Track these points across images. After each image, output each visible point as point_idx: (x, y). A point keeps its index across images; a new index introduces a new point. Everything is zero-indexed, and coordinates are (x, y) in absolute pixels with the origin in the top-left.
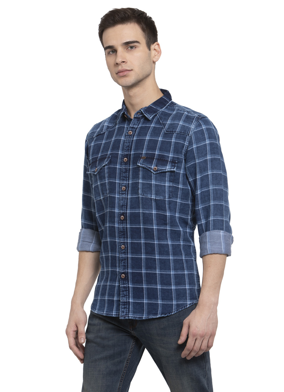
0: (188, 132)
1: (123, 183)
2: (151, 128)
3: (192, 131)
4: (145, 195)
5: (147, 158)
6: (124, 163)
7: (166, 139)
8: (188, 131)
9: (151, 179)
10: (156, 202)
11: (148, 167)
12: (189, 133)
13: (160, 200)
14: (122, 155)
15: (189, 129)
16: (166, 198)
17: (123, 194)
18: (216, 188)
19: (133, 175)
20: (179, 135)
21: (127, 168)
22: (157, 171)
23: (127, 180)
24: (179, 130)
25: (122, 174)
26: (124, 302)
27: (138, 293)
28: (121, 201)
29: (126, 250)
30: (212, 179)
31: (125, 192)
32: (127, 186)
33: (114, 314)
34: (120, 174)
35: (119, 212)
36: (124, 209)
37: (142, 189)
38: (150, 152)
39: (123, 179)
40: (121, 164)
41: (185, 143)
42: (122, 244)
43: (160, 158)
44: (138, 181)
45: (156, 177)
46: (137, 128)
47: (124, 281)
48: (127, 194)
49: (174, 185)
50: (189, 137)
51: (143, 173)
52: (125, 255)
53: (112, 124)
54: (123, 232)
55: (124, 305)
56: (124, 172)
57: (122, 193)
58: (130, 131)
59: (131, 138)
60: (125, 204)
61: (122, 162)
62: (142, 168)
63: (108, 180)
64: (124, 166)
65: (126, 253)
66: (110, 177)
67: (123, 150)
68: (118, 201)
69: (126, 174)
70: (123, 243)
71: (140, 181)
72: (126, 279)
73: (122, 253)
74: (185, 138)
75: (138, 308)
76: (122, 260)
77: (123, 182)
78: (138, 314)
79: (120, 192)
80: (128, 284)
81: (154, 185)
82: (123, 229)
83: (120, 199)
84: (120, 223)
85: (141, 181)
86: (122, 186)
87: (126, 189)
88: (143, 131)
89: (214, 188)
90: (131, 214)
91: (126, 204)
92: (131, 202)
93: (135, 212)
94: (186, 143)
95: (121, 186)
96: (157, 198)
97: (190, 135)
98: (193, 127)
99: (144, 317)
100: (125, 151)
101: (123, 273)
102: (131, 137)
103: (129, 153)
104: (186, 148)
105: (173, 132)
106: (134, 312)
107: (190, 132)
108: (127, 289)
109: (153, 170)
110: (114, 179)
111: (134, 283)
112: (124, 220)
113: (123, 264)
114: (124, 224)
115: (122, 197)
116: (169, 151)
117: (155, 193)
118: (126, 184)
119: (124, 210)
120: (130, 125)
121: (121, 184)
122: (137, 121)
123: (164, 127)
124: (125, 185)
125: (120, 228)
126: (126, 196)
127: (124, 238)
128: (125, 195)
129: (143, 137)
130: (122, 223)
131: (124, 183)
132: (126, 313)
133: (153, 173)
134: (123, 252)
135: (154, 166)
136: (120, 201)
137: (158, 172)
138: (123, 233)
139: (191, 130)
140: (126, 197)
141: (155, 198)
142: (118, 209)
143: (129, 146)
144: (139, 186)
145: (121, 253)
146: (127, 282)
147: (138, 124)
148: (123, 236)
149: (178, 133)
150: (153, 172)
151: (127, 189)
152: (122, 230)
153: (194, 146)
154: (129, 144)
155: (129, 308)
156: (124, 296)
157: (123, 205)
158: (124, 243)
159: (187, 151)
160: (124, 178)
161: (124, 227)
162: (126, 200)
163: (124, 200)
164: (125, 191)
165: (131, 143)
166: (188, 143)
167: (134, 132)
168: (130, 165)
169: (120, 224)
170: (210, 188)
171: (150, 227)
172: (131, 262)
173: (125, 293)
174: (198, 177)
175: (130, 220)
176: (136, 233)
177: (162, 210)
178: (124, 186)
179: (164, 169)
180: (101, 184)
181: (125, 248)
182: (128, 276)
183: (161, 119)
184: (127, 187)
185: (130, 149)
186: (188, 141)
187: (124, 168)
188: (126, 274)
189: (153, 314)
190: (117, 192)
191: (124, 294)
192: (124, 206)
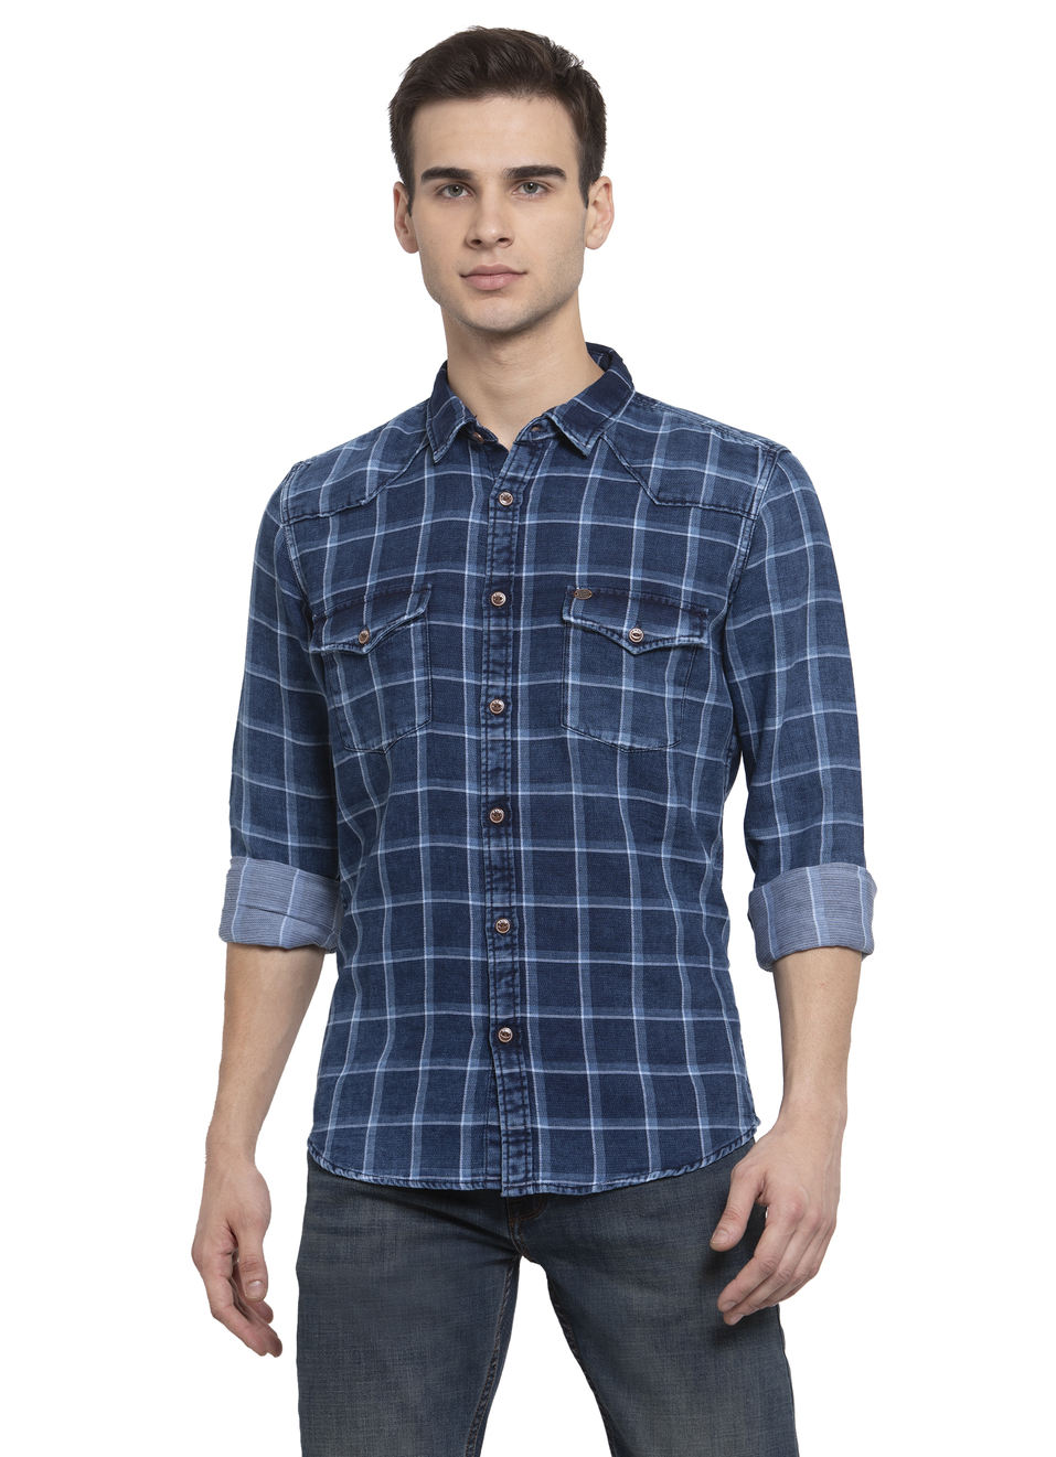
0: (744, 506)
1: (492, 686)
2: (590, 486)
3: (759, 501)
4: (592, 732)
5: (596, 596)
6: (492, 612)
7: (661, 528)
8: (746, 500)
9: (619, 674)
10: (630, 758)
11: (608, 629)
12: (751, 507)
13: (648, 751)
14: (479, 581)
15: (749, 493)
16: (669, 743)
17: (494, 727)
18: (837, 711)
19: (533, 655)
20: (713, 514)
21: (504, 628)
22: (643, 643)
23: (506, 675)
24: (709, 498)
25: (484, 653)
26: (516, 1133)
27: (566, 1096)
28: (490, 754)
29: (513, 937)
30: (821, 679)
31: (501, 720)
32: (511, 697)
33: (463, 1179)
34: (477, 652)
35: (480, 797)
36: (502, 784)
37: (582, 708)
38: (606, 575)
39: (493, 672)
40: (478, 614)
41: (736, 544)
42: (497, 914)
43: (648, 596)
44: (559, 681)
45: (636, 667)
46: (531, 481)
47: (508, 1053)
48: (509, 726)
49: (688, 697)
50: (749, 522)
51: (583, 651)
52: (513, 955)
53: (397, 466)
54: (502, 869)
55: (516, 1143)
56: (495, 647)
57: (489, 722)
58: (504, 491)
59: (513, 520)
60: (505, 766)
61: (484, 605)
62: (580, 632)
63: (425, 674)
64: (491, 623)
65: (514, 946)
66: (431, 663)
67: (481, 560)
68: (474, 753)
69: (504, 652)
70: (504, 909)
71: (570, 682)
72: (518, 1045)
73: (499, 948)
74: (737, 527)
75: (571, 1151)
76: (502, 975)
77: (490, 683)
78: (572, 1176)
79: (483, 721)
80: (528, 1066)
81: (631, 697)
82: (503, 859)
83: (483, 746)
84: (489, 837)
85: (573, 679)
86: (488, 696)
87: (506, 710)
88: (560, 496)
89: (831, 711)
90: (536, 802)
91: (509, 766)
92: (532, 756)
93: (549, 793)
94: (741, 546)
95: (483, 699)
96: (636, 746)
97: (752, 517)
98: (760, 485)
99: (596, 1184)
100: (492, 567)
101: (506, 1024)
102: (510, 514)
103: (513, 573)
104: (741, 564)
105: (688, 504)
106: (556, 1169)
107: (755, 503)
108: (522, 1082)
109: (628, 640)
110: (452, 671)
111: (547, 1058)
112: (505, 823)
113: (503, 990)
114: (504, 839)
115: (489, 738)
116: (678, 571)
117: (629, 724)
118: (505, 688)
119: (505, 787)
120: (503, 471)
121: (483, 689)
122: (528, 458)
123: (643, 484)
124: (501, 693)
125: (486, 855)
126: (509, 733)
127: (509, 890)
128: (502, 729)
129: (566, 519)
130: (499, 836)
131: (497, 687)
132: (527, 1171)
133: (628, 651)
134: (502, 943)
135: (629, 627)
136: (483, 754)
137: (648, 648)
138: (502, 874)
139: (756, 497)
140: (509, 738)
141: (628, 744)
142: (475, 785)
143: (508, 549)
144: (566, 697)
145: (495, 949)
146: (522, 1057)
147: (532, 466)
148: (501, 885)
149: (707, 507)
150: (630, 648)
151: (510, 708)
152: (496, 861)
153: (770, 556)
154: (506, 539)
155: (535, 1154)
156: (515, 1110)
157: (498, 769)
158: (507, 912)
159: (743, 574)
160: (497, 669)
161: (508, 852)
162: (509, 750)
163: (502, 750)
164: (503, 715)
165: (516, 537)
166: (745, 543)
167: (521, 496)
168: (517, 617)
169: (485, 840)
170: (814, 713)
171: (616, 851)
172: (535, 983)
173: (516, 1096)
174: (780, 668)
175: (533, 825)
176: (554, 873)
177: (651, 787)
178: (498, 698)
179: (667, 636)
180: (386, 691)
181: (513, 927)
182: (525, 1033)
183: (621, 454)
184: (510, 700)
185: (514, 558)
186: (747, 535)
187: (492, 628)
188: (518, 1026)
189: (628, 1171)
190: (470, 719)
191: (511, 1102)
192: (502, 773)
